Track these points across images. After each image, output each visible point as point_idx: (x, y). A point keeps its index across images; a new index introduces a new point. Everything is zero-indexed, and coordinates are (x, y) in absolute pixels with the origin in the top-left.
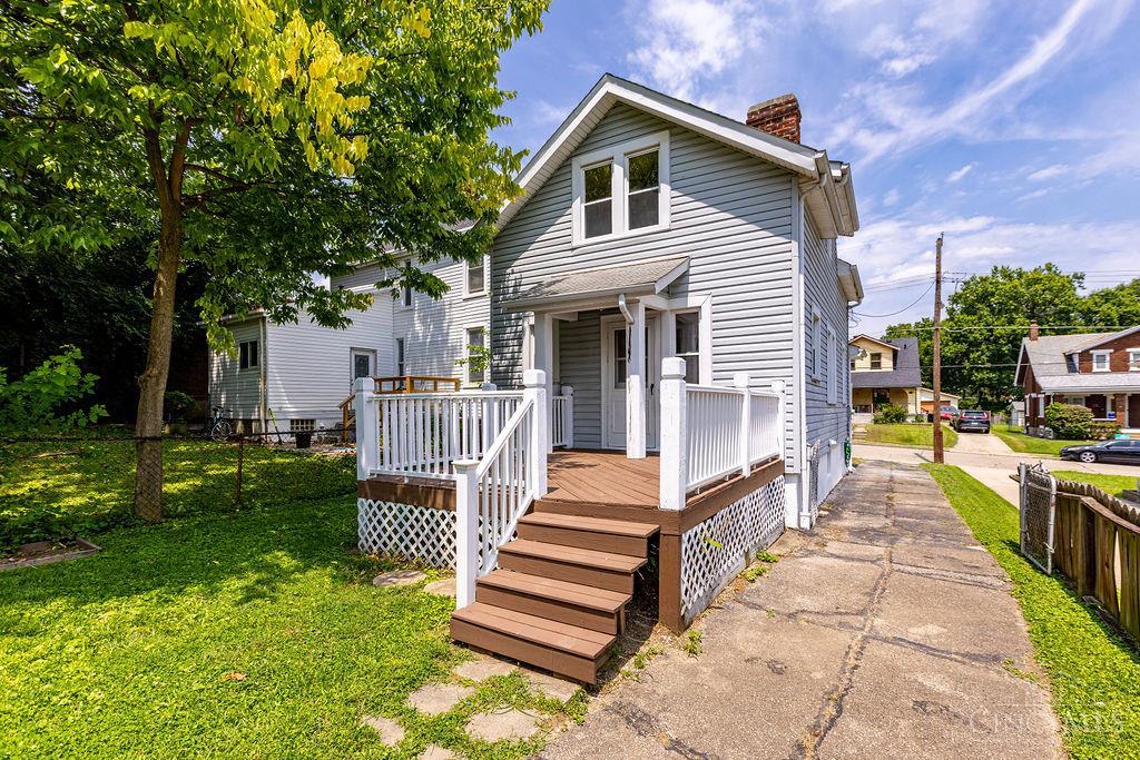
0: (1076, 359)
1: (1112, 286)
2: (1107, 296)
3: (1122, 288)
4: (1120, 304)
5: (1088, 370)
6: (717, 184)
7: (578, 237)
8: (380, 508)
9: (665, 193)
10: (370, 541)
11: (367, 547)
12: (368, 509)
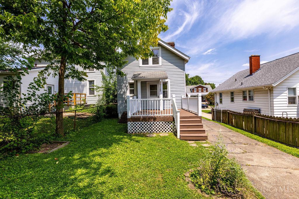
0: (192, 90)
1: (193, 77)
2: (192, 78)
3: (194, 77)
4: (194, 80)
5: (193, 92)
6: (165, 56)
7: (141, 65)
8: (135, 123)
9: (160, 59)
10: (132, 131)
11: (131, 132)
12: (131, 124)
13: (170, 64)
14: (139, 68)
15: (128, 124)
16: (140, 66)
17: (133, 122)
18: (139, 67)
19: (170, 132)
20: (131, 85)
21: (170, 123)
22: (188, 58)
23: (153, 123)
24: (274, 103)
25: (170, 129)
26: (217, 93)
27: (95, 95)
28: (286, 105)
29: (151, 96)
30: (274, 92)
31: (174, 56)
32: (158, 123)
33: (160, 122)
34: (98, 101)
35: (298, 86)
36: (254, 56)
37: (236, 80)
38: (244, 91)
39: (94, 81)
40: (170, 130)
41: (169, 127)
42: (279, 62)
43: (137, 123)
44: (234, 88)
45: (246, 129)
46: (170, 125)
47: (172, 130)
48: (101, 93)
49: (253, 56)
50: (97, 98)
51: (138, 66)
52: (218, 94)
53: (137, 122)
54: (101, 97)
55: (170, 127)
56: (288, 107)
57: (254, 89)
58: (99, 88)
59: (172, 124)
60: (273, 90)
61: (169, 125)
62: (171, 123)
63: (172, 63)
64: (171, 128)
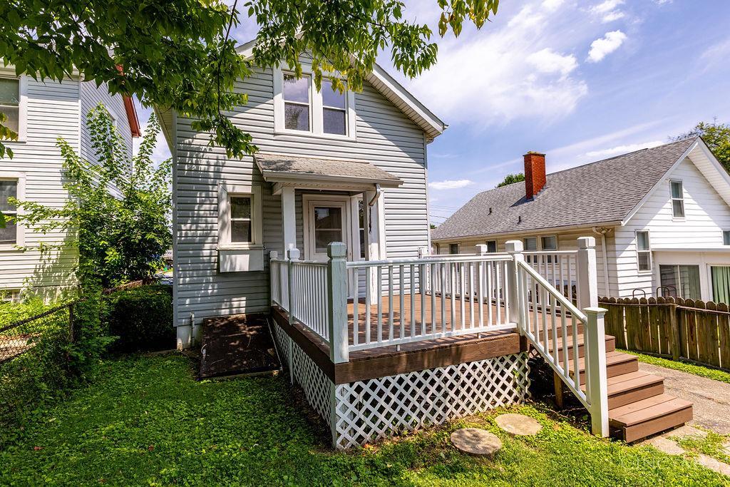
7: (280, 125)
8: (373, 387)
9: (352, 115)
10: (360, 431)
11: (352, 440)
12: (355, 394)
13: (381, 139)
14: (272, 137)
15: (338, 395)
16: (277, 131)
17: (366, 382)
18: (275, 134)
19: (511, 399)
20: (239, 203)
21: (507, 360)
22: (441, 128)
23: (451, 372)
24: (619, 267)
25: (510, 386)
26: (441, 245)
27: (20, 243)
28: (635, 273)
29: (318, 249)
30: (617, 241)
31: (395, 114)
32: (469, 369)
33: (477, 363)
34: (35, 272)
35: (651, 229)
36: (536, 155)
37: (491, 212)
38: (526, 239)
39: (14, 182)
40: (510, 393)
41: (503, 380)
42: (587, 173)
43: (380, 386)
44: (500, 230)
45: (637, 347)
46: (508, 373)
47: (516, 392)
48: (57, 237)
49: (533, 154)
50: (31, 262)
51: (271, 130)
52: (443, 247)
53: (384, 379)
54: (54, 255)
55: (509, 379)
56: (639, 276)
57: (558, 235)
58: (45, 213)
59: (514, 366)
60: (613, 237)
61: (505, 370)
62: (510, 362)
63: (388, 136)
64: (512, 382)
